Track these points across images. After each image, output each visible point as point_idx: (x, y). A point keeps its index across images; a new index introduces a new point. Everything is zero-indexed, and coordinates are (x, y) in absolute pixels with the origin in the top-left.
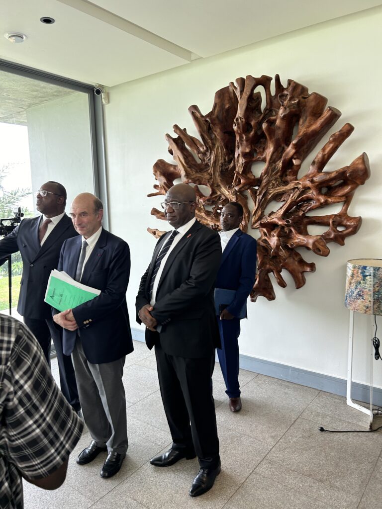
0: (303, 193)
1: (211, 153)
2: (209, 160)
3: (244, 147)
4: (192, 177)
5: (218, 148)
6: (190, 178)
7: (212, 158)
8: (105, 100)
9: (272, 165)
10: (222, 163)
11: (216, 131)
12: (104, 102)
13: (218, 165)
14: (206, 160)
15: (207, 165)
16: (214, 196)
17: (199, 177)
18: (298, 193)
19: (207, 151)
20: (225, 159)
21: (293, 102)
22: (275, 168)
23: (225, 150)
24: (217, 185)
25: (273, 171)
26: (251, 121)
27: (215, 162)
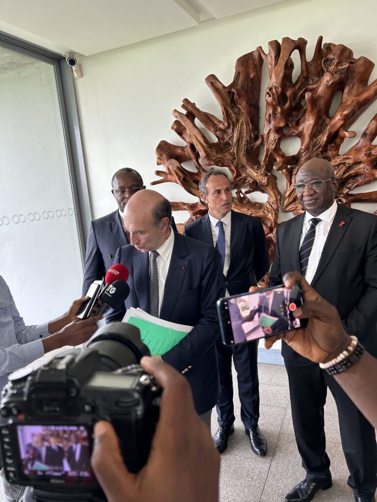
0: (349, 168)
1: (233, 129)
2: (230, 138)
3: (278, 120)
4: (213, 158)
5: (242, 124)
6: (212, 160)
7: (235, 135)
8: (77, 73)
9: (313, 141)
10: (247, 141)
11: (240, 104)
12: (76, 75)
13: (242, 143)
14: (227, 139)
15: (228, 144)
16: (238, 179)
17: (220, 158)
18: (344, 168)
19: (228, 127)
20: (250, 136)
21: (341, 68)
22: (316, 143)
23: (251, 126)
24: (242, 166)
25: (314, 146)
26: (287, 91)
27: (238, 141)
